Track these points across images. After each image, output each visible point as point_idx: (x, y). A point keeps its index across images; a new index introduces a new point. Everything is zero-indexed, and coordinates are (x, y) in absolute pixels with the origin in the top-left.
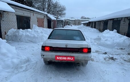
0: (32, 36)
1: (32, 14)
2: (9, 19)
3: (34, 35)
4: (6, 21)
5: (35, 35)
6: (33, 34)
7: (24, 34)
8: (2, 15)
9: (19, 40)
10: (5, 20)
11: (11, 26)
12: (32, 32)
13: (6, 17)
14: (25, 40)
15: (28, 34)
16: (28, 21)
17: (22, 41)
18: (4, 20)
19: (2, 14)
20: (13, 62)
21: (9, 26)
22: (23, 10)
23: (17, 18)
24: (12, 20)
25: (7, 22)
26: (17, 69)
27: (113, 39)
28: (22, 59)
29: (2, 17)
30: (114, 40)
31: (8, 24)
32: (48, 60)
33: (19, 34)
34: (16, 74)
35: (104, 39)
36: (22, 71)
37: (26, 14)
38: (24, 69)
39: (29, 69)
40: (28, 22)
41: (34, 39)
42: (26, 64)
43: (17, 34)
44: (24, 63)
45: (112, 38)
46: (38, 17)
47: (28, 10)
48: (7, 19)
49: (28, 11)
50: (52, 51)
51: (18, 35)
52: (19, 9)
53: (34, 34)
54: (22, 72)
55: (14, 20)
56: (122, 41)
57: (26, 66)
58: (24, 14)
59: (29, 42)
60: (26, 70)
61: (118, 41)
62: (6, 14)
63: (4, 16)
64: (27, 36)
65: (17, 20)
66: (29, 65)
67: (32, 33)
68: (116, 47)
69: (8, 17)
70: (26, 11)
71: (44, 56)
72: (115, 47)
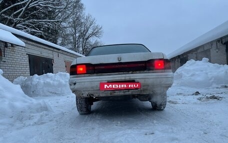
0: (56, 83)
1: (55, 54)
2: (14, 59)
3: (59, 81)
4: (9, 63)
5: (61, 80)
6: (57, 81)
7: (42, 81)
8: (3, 53)
9: (32, 93)
10: (8, 61)
11: (19, 72)
12: (56, 77)
13: (10, 56)
14: (43, 91)
15: (48, 80)
16: (50, 65)
17: (37, 95)
18: (6, 61)
19: (3, 51)
20: (12, 107)
21: (16, 72)
22: (40, 47)
23: (29, 60)
24: (20, 62)
25: (11, 66)
26: (21, 120)
27: (204, 72)
28: (32, 103)
29: (3, 55)
30: (207, 74)
31: (13, 68)
32: (84, 95)
33: (33, 83)
34: (18, 129)
35: (188, 74)
36: (31, 123)
37: (45, 54)
38: (36, 120)
39: (47, 121)
40: (49, 67)
41: (60, 89)
42: (41, 113)
43: (29, 82)
44: (37, 111)
45: (202, 71)
46: (67, 59)
47: (48, 48)
48: (12, 59)
49: (49, 50)
50: (90, 74)
51: (30, 85)
52: (34, 45)
53: (59, 79)
54: (32, 125)
55: (25, 63)
56: (223, 72)
57: (42, 116)
58: (41, 53)
59: (51, 94)
60: (41, 123)
61: (215, 74)
62: (9, 52)
63: (5, 53)
64: (47, 85)
65: (29, 62)
66: (46, 115)
67: (56, 79)
68: (215, 85)
69: (14, 57)
70: (45, 49)
71: (75, 84)
72: (212, 84)
